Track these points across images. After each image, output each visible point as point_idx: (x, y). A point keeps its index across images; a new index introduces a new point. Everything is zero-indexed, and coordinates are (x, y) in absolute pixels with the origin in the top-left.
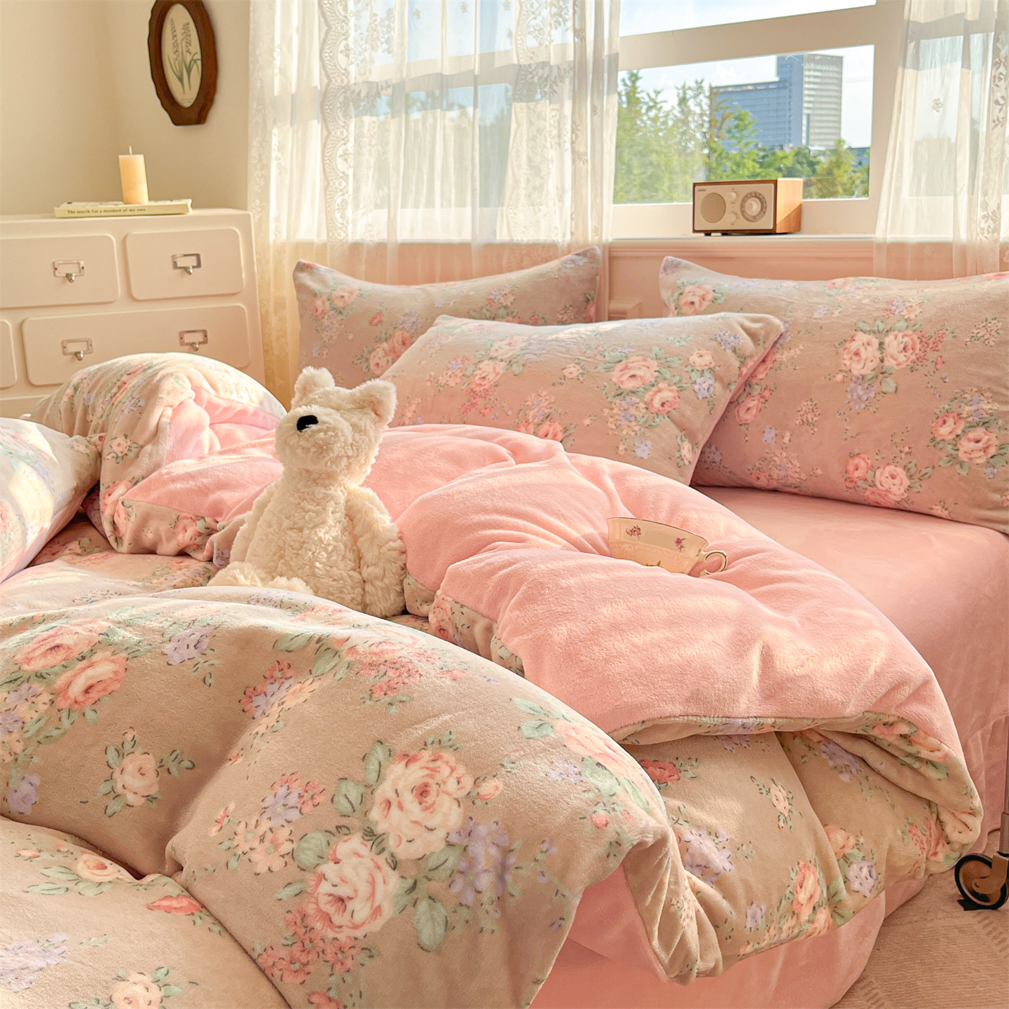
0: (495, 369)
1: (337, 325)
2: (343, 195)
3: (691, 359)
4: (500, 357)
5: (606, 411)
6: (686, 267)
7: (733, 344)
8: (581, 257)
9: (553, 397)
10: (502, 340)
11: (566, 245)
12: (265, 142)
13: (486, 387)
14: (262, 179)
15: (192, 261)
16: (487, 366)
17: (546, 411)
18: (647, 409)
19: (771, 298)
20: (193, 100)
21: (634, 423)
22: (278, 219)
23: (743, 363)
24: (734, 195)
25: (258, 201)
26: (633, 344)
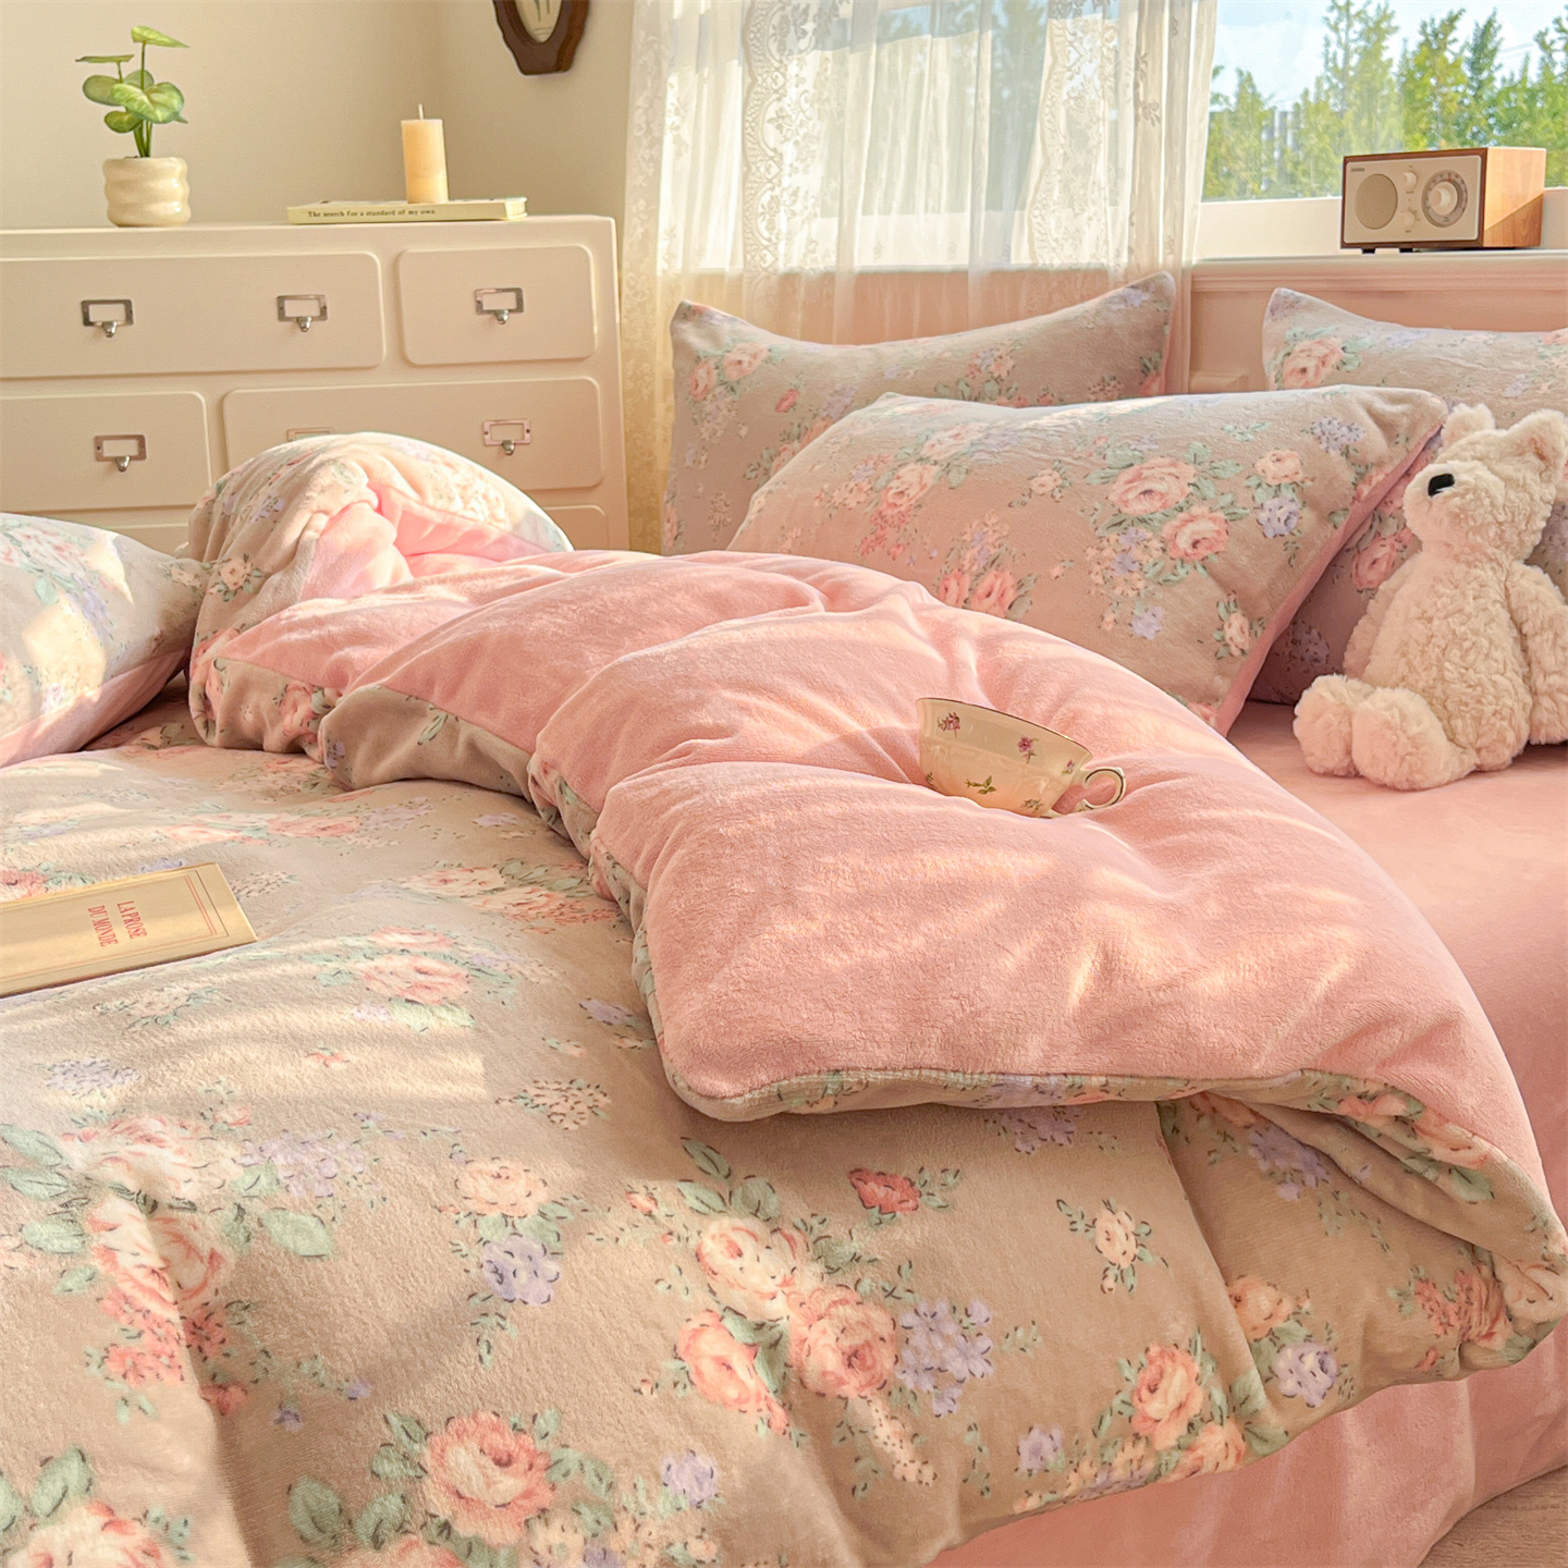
0: (921, 477)
1: (725, 412)
2: (772, 189)
3: (1260, 465)
4: (935, 458)
5: (1092, 552)
6: (1309, 307)
7: (1344, 440)
8: (1140, 292)
9: (1007, 527)
10: (946, 430)
11: (1121, 271)
12: (657, 99)
13: (903, 509)
14: (651, 164)
15: (509, 301)
16: (910, 474)
17: (993, 551)
18: (1164, 550)
19: (1437, 361)
20: (550, 31)
21: (1136, 576)
22: (671, 234)
23: (1361, 477)
24: (1410, 177)
25: (642, 202)
26: (1159, 436)
